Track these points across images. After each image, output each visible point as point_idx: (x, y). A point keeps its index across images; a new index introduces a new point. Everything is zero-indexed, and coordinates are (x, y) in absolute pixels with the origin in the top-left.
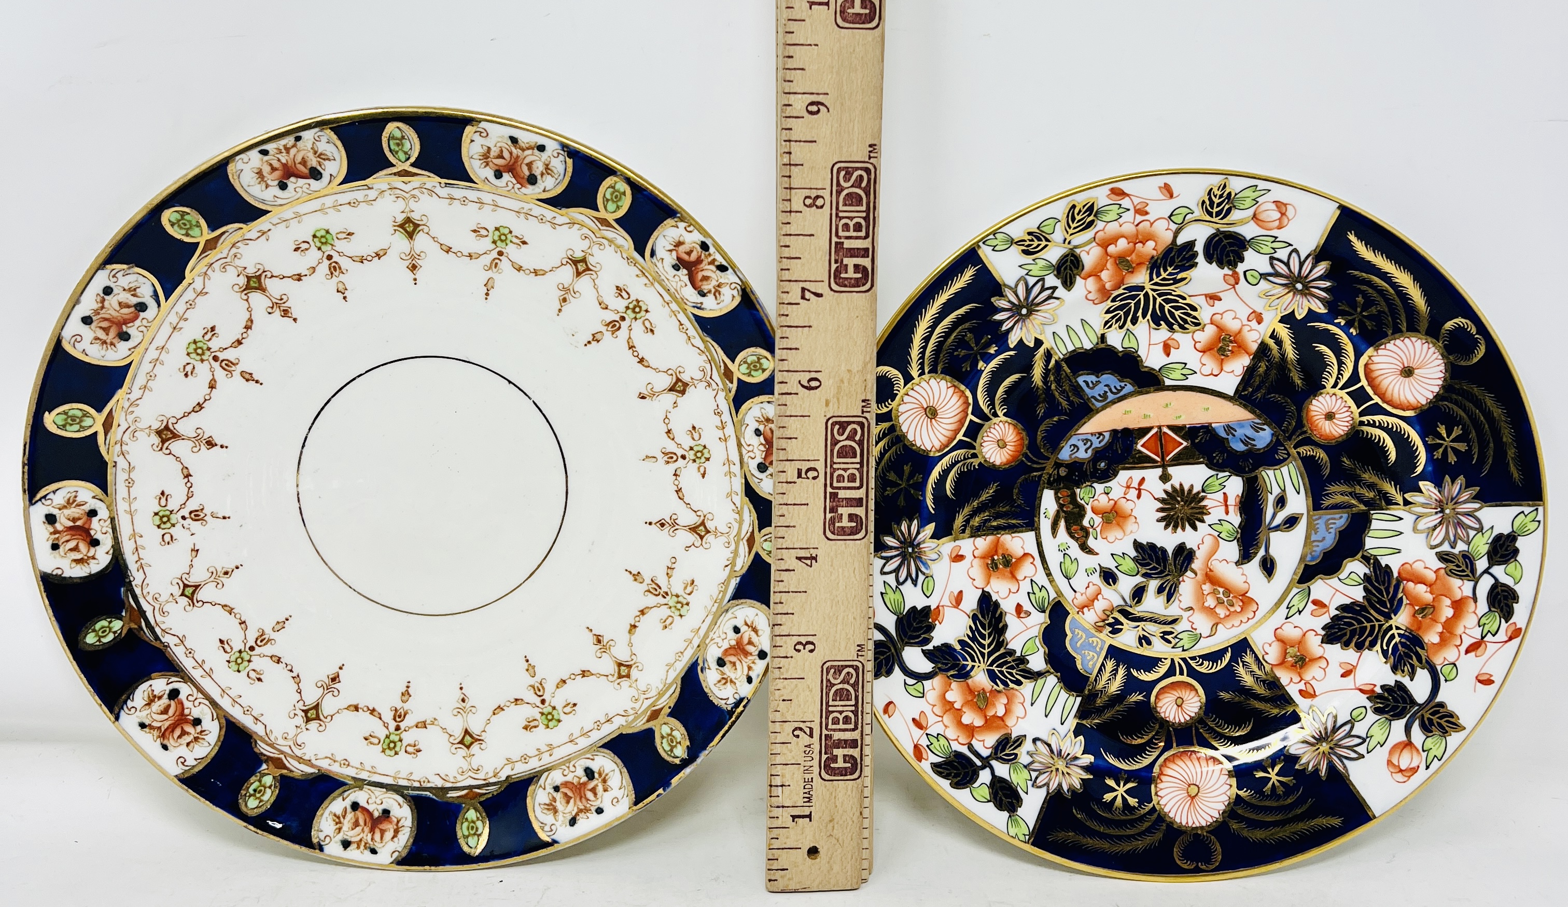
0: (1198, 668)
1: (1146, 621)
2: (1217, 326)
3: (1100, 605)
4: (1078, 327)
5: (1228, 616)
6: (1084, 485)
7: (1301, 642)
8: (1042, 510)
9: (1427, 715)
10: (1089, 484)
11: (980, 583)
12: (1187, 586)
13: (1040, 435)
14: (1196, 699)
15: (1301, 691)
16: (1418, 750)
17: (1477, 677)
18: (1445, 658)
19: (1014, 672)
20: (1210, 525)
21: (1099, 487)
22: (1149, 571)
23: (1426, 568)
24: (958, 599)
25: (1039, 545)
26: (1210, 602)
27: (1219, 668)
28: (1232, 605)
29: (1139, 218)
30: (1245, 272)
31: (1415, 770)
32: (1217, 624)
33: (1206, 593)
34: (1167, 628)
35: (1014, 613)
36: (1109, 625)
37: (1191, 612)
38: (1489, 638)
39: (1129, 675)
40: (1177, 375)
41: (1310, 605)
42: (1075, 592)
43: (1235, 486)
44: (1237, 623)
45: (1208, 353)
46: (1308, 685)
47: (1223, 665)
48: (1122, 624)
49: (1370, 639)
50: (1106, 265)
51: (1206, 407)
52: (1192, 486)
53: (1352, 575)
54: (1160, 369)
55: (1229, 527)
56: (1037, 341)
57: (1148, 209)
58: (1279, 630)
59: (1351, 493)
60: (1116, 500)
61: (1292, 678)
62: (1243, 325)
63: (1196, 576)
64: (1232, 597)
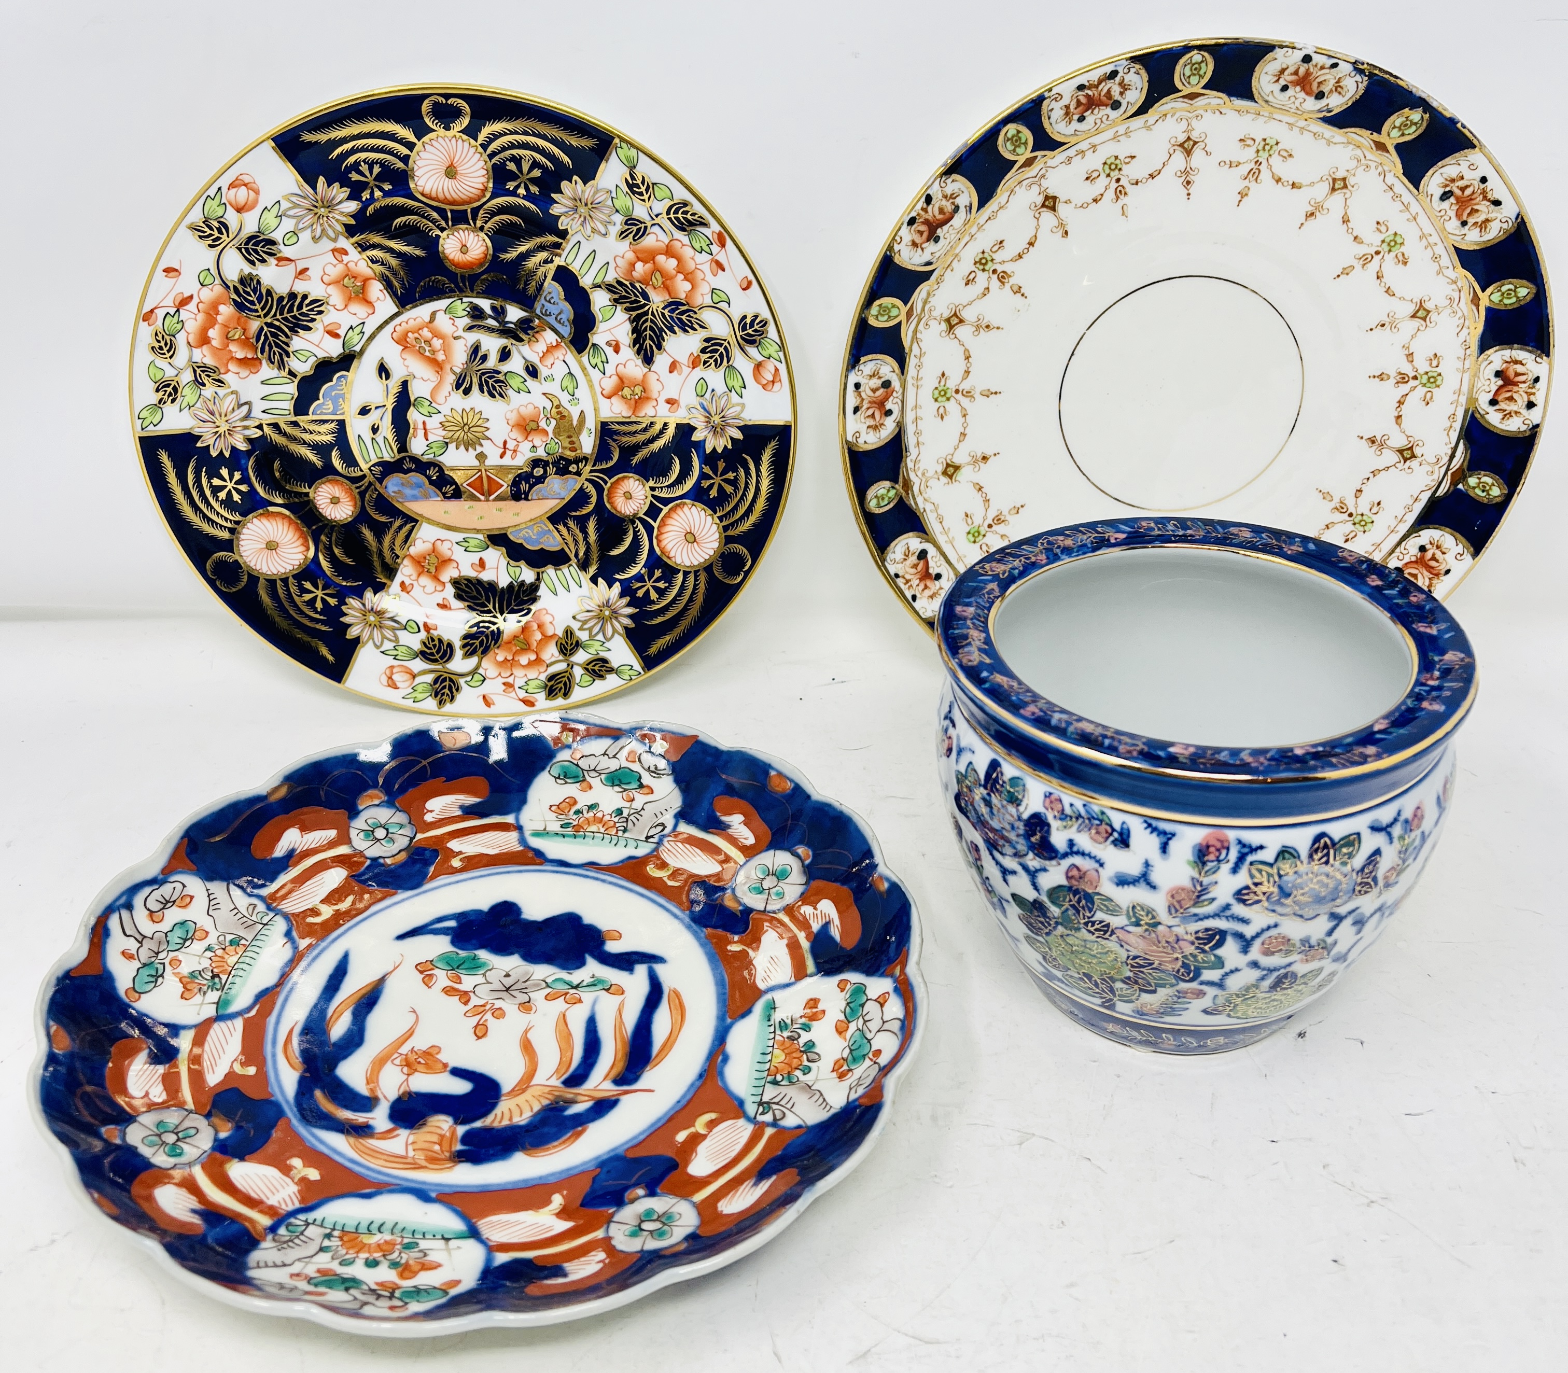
0: (448, 281)
1: (498, 330)
2: (438, 580)
3: (541, 347)
4: (560, 589)
5: (420, 329)
6: (554, 456)
7: (349, 300)
8: (593, 435)
9: (224, 237)
10: (550, 457)
11: (652, 377)
12: (459, 357)
13: (594, 500)
14: (448, 251)
15: (346, 253)
16: (231, 204)
17: (180, 274)
18: (212, 290)
19: (624, 294)
20: (440, 412)
21: (541, 453)
22: (496, 375)
23: (237, 372)
24: (673, 367)
25: (596, 405)
26: (437, 343)
27: (427, 279)
28: (416, 339)
29: (510, 680)
30: (419, 631)
31: (233, 186)
33: (442, 352)
34: (477, 322)
35: (621, 346)
36: (533, 328)
37: (455, 335)
38: (173, 311)
40: (473, 542)
41: (342, 334)
42: (564, 361)
43: (417, 446)
44: (411, 322)
45: (446, 558)
46: (341, 260)
47: (423, 282)
49: (284, 303)
50: (538, 644)
51: (445, 514)
52: (457, 448)
53: (304, 359)
54: (488, 547)
55: (421, 410)
56: (595, 582)
57: (504, 687)
58: (371, 312)
59: (311, 433)
60: (526, 441)
61: (356, 265)
62: (417, 580)
63: (451, 368)
64: (417, 347)
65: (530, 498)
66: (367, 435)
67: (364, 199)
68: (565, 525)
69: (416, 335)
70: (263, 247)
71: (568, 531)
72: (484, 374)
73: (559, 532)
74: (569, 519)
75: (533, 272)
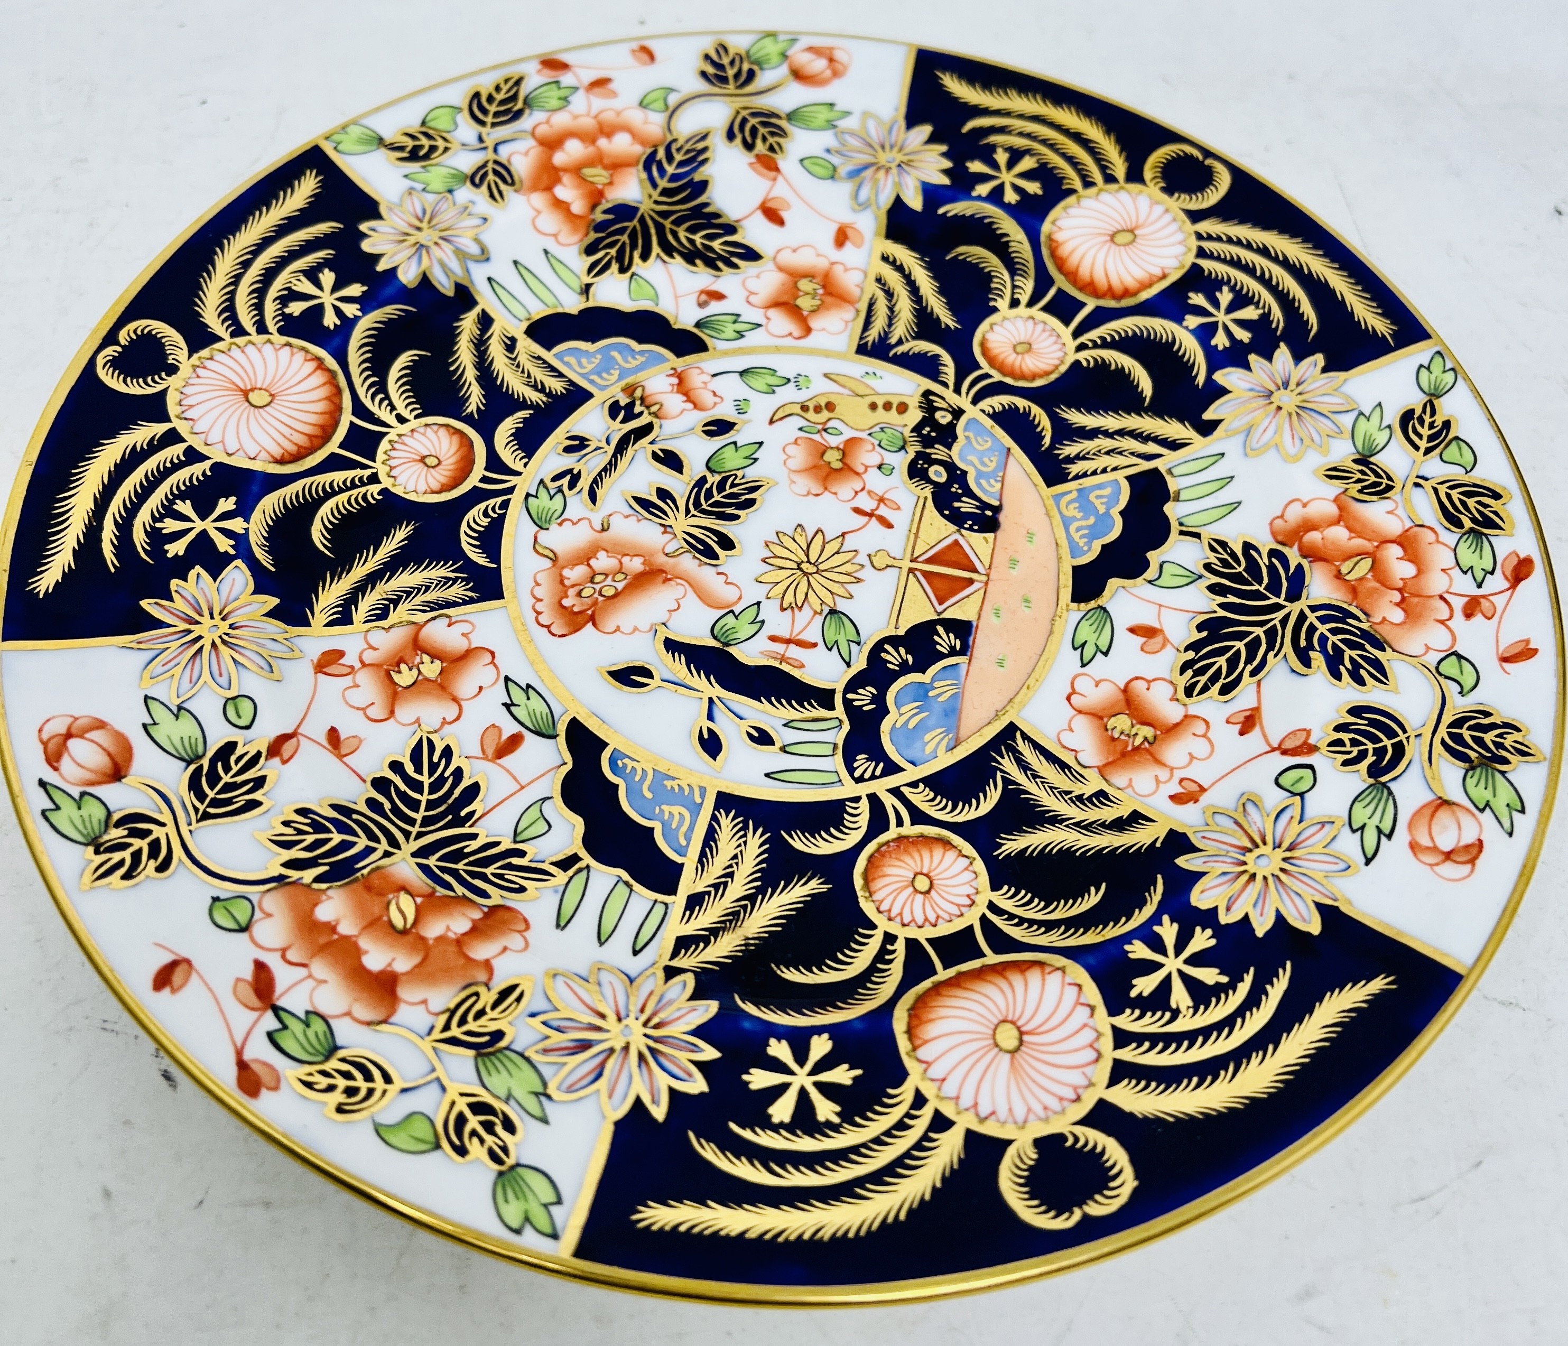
0: (482, 506)
1: (614, 455)
2: (1177, 725)
3: (673, 401)
4: (1225, 496)
5: (562, 582)
7: (445, 689)
8: (880, 372)
9: (158, 832)
11: (787, 258)
12: (648, 534)
13: (1022, 403)
14: (422, 487)
15: (340, 654)
16: (93, 784)
17: (188, 962)
18: (269, 915)
19: (613, 252)
20: (758, 603)
21: (897, 459)
22: (707, 486)
23: (505, 949)
24: (772, 215)
26: (602, 562)
27: (463, 538)
28: (579, 594)
29: (1458, 603)
30: (1311, 767)
31: (53, 759)
32: (555, 559)
33: (626, 560)
34: (584, 483)
35: (713, 287)
36: (631, 405)
37: (599, 528)
38: (269, 1022)
39: (522, 404)
40: (1086, 634)
41: (515, 728)
42: (714, 375)
43: (824, 668)
44: (541, 592)
45: (1121, 696)
46: (349, 670)
47: (465, 546)
48: (622, 422)
49: (387, 806)
50: (1360, 537)
51: (1005, 663)
52: (850, 597)
53: (541, 827)
54: (1105, 610)
55: (743, 634)
56: (1214, 424)
57: (1479, 618)
58: (488, 658)
59: (731, 875)
60: (864, 476)
61: (375, 649)
62: (1172, 769)
63: (666, 555)
64: (597, 599)
65: (996, 503)
66: (770, 758)
67: (232, 552)
68: (1070, 460)
69: (572, 592)
70: (227, 769)
71: (1084, 458)
72: (697, 504)
73: (1085, 475)
74: (1056, 452)
75: (523, 372)
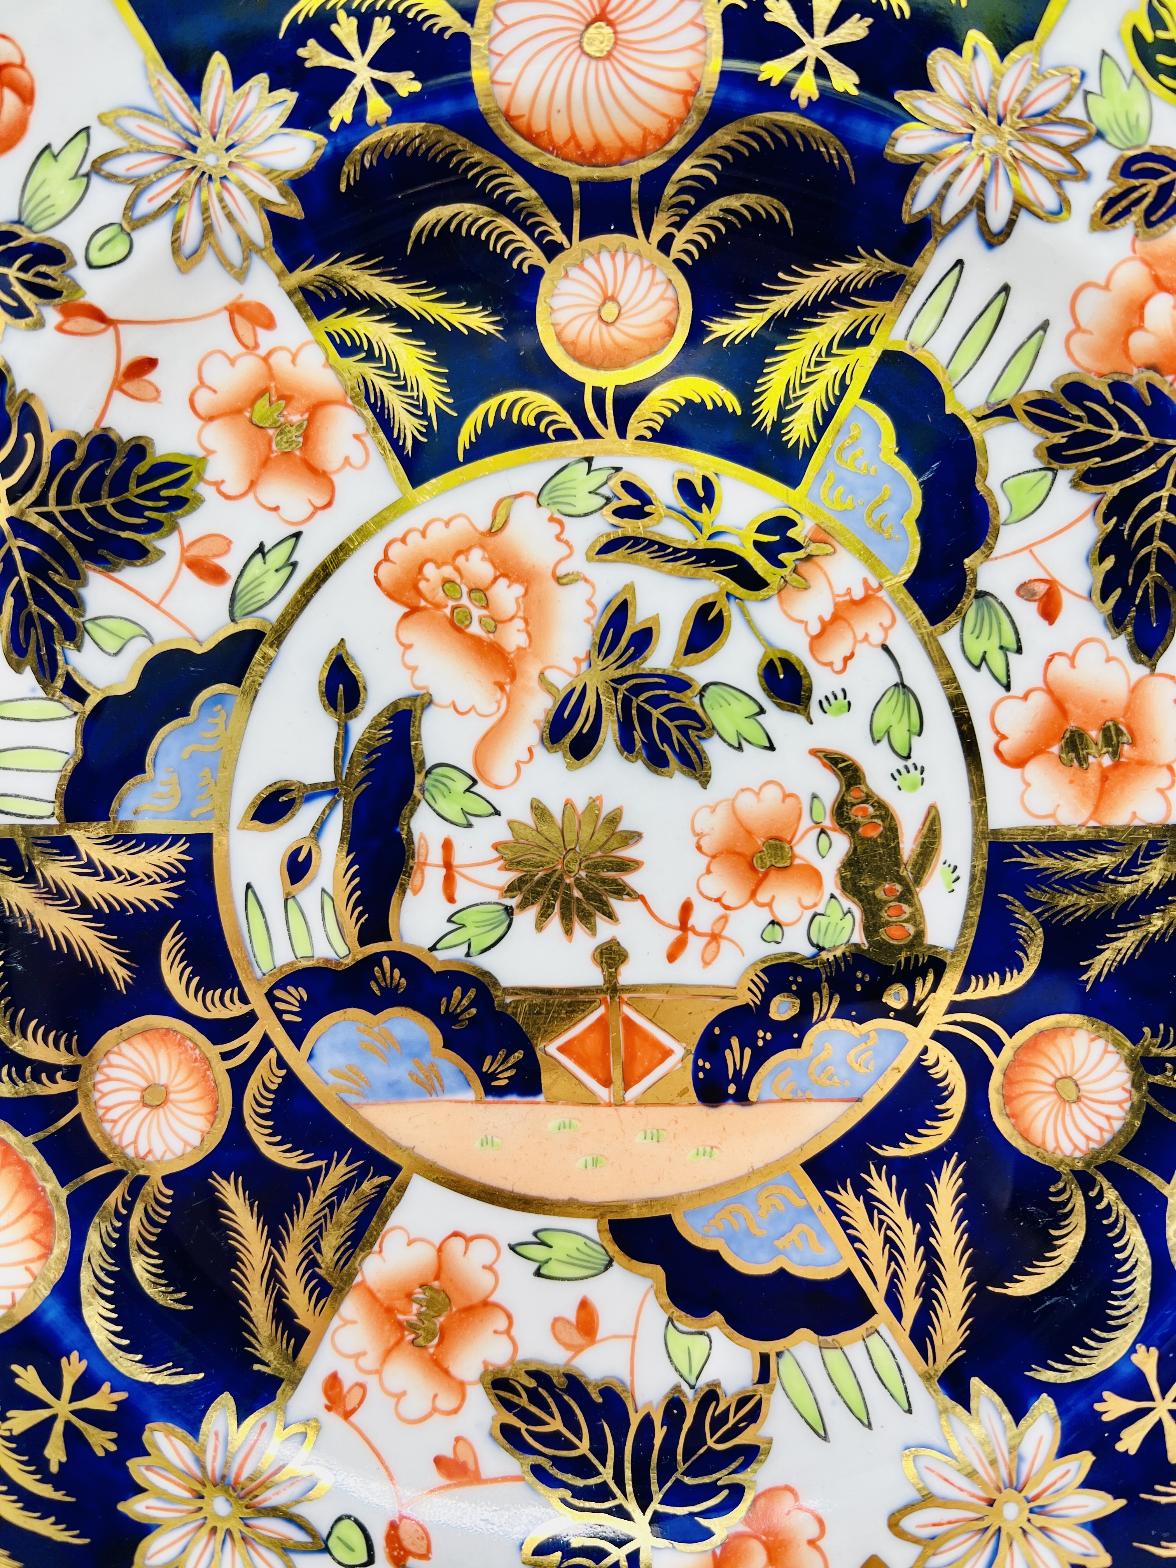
0: (553, 406)
1: (691, 552)
2: (446, 1372)
3: (816, 603)
4: (837, 1417)
5: (459, 553)
6: (838, 953)
7: (263, 465)
8: (963, 888)
10: (824, 955)
12: (569, 641)
13: (956, 1105)
15: (269, 323)
19: (1084, 426)
20: (497, 813)
21: (799, 945)
22: (673, 695)
25: (978, 789)
26: (506, 595)
27: (494, 402)
28: (446, 581)
30: (370, 1560)
32: (491, 532)
33: (519, 624)
34: (631, 527)
35: (1066, 598)
36: (794, 546)
37: (561, 571)
39: (749, 394)
40: (563, 1245)
41: (233, 569)
42: (885, 648)
43: (420, 920)
44: (437, 532)
45: (476, 1299)
46: (250, 344)
47: (481, 409)
48: (757, 545)
49: (71, 465)
51: (486, 1147)
52: (539, 927)
53: (112, 645)
54: (609, 1264)
55: (442, 805)
58: (320, 502)
59: (109, 877)
60: (752, 903)
61: (293, 362)
62: (378, 1372)
63: (542, 673)
64: (446, 606)
65: (752, 1095)
66: (273, 884)
67: (334, 126)
68: (862, 1190)
69: (448, 571)
71: (870, 1209)
72: (636, 690)
73: (838, 1213)
74: (872, 1168)
75: (809, 374)
